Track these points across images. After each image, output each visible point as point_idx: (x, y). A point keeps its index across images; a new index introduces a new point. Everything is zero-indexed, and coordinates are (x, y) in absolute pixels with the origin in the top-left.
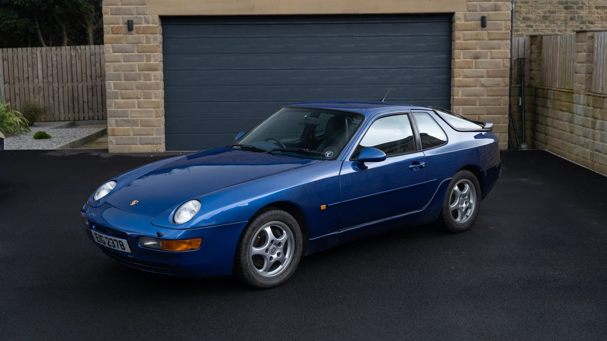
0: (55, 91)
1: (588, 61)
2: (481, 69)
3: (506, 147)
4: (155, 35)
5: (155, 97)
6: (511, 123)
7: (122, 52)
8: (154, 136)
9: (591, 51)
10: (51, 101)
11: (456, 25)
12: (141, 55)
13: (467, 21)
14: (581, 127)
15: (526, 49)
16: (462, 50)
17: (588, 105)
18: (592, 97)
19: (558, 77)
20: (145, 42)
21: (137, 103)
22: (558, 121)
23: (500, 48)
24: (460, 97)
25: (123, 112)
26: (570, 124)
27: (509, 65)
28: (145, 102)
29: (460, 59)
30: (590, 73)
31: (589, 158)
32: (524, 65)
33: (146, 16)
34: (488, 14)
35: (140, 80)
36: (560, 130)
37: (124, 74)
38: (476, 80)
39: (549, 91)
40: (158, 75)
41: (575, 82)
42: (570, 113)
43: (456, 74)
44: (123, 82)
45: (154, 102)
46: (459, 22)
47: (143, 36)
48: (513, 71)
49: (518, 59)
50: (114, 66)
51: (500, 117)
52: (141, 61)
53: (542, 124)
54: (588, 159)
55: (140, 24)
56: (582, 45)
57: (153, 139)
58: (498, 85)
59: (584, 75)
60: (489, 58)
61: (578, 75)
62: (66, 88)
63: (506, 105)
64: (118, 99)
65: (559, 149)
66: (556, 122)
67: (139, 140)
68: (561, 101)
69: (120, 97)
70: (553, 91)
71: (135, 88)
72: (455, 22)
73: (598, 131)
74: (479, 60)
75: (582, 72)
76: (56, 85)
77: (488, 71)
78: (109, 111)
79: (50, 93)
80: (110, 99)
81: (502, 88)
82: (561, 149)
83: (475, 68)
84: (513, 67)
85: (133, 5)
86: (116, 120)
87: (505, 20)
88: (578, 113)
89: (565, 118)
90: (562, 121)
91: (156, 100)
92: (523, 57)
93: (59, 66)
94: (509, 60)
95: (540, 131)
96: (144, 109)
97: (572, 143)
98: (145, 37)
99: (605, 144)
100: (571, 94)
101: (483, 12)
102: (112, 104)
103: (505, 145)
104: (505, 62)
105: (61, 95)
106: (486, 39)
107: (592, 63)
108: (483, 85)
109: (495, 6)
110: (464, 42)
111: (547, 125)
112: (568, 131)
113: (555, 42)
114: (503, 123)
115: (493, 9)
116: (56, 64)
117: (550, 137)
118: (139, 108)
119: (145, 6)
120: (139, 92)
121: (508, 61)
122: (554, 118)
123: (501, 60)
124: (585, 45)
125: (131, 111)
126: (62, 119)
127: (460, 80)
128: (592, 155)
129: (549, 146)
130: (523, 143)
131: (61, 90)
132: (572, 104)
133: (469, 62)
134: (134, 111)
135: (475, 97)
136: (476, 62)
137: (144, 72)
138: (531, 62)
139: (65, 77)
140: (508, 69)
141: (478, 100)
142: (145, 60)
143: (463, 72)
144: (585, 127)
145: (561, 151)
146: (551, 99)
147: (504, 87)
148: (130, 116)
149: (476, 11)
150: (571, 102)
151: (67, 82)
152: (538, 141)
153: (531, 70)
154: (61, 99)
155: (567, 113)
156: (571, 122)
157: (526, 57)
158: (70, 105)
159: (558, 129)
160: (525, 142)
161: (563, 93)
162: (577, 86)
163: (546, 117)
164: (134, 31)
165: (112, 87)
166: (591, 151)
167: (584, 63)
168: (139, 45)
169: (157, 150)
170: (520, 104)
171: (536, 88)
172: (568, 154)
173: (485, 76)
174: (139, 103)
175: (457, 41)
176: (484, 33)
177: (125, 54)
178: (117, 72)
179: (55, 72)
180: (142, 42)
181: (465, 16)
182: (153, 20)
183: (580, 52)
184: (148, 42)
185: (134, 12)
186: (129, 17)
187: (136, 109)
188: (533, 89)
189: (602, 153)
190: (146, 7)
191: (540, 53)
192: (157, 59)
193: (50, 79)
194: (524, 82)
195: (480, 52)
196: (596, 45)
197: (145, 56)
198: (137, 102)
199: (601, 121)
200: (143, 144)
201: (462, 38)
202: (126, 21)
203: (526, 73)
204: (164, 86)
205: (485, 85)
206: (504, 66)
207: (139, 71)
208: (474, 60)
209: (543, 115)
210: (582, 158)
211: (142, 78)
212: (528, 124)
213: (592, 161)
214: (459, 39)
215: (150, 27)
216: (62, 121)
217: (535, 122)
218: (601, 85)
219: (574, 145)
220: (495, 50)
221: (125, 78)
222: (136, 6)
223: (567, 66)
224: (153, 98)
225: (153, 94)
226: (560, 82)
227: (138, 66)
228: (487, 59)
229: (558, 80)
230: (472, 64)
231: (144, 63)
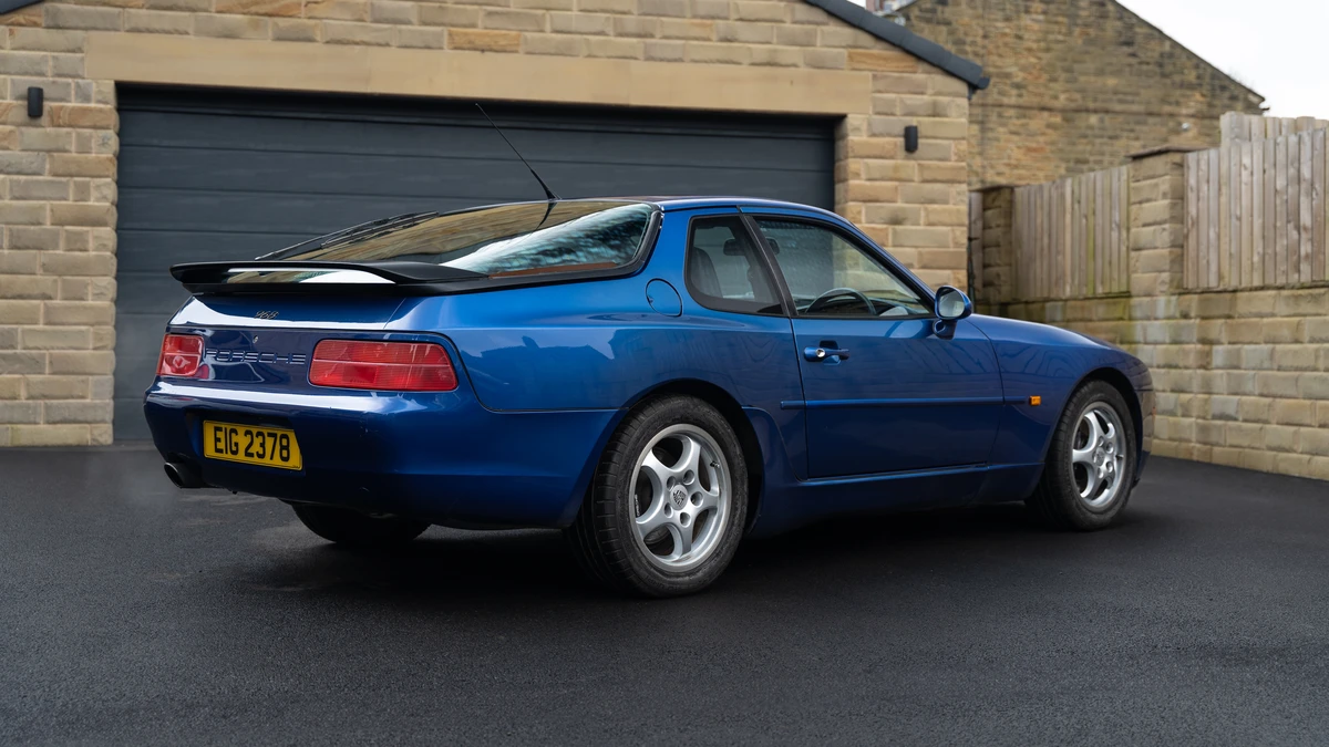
1: (1173, 219)
2: (907, 249)
4: (102, 133)
5: (94, 295)
7: (8, 173)
8: (88, 401)
9: (1179, 197)
11: (850, 144)
12: (61, 182)
13: (874, 135)
14: (1162, 371)
15: (973, 218)
16: (864, 201)
17: (1185, 316)
18: (1196, 297)
19: (1068, 272)
20: (73, 148)
21: (42, 311)
23: (946, 202)
25: (2, 334)
27: (965, 241)
28: (67, 308)
30: (1179, 245)
31: (1194, 439)
33: (80, 81)
34: (919, 122)
35: (56, 247)
37: (11, 230)
39: (1048, 305)
40: (102, 240)
41: (1135, 272)
44: (6, 252)
45: (92, 308)
46: (856, 134)
47: (69, 134)
52: (60, 199)
54: (1189, 441)
55: (62, 100)
56: (1156, 185)
57: (86, 407)
59: (1166, 251)
60: (922, 222)
61: (1144, 252)
67: (43, 410)
68: (1090, 320)
70: (1060, 303)
71: (39, 270)
72: (844, 137)
73: (1220, 372)
74: (902, 227)
75: (1158, 244)
77: (920, 254)
83: (894, 246)
85: (45, 50)
87: (954, 139)
88: (1151, 338)
91: (99, 303)
94: (965, 228)
96: (61, 328)
98: (74, 135)
99: (1244, 398)
100: (1124, 300)
101: (908, 118)
104: (958, 233)
106: (916, 179)
107: (1182, 223)
109: (935, 104)
110: (868, 183)
113: (1054, 194)
115: (930, 112)
118: (48, 323)
119: (79, 55)
120: (45, 281)
121: (962, 233)
123: (949, 228)
124: (1165, 184)
125: (23, 331)
128: (1204, 430)
132: (1126, 322)
133: (881, 230)
134: (34, 330)
136: (895, 232)
137: (67, 228)
138: (983, 248)
140: (964, 249)
142: (71, 197)
144: (1176, 367)
148: (19, 347)
149: (893, 114)
150: (1126, 317)
153: (985, 266)
162: (1141, 279)
164: (45, 119)
166: (1200, 421)
167: (1165, 222)
168: (55, 154)
169: (94, 440)
173: (915, 266)
174: (49, 311)
175: (853, 182)
176: (910, 166)
177: (15, 177)
180: (67, 147)
181: (870, 125)
182: (100, 92)
183: (1148, 200)
184: (84, 148)
185: (49, 68)
186: (36, 81)
187: (41, 327)
188: (995, 307)
189: (1236, 419)
190: (82, 59)
191: (1009, 226)
192: (102, 195)
195: (903, 209)
196: (1192, 181)
197: (72, 186)
198: (42, 305)
199: (1230, 347)
200: (54, 423)
201: (863, 176)
202: (24, 90)
203: (977, 272)
204: (118, 271)
206: (957, 244)
207: (52, 224)
208: (891, 228)
210: (1168, 443)
211: (62, 244)
213: (1205, 443)
214: (857, 175)
215: (90, 110)
218: (1214, 268)
220: (935, 206)
221: (10, 241)
222: (56, 54)
223: (1099, 242)
224: (90, 297)
225: (90, 288)
226: (1076, 282)
227: (52, 210)
228: (919, 225)
229: (1069, 279)
230: (887, 235)
231: (70, 203)
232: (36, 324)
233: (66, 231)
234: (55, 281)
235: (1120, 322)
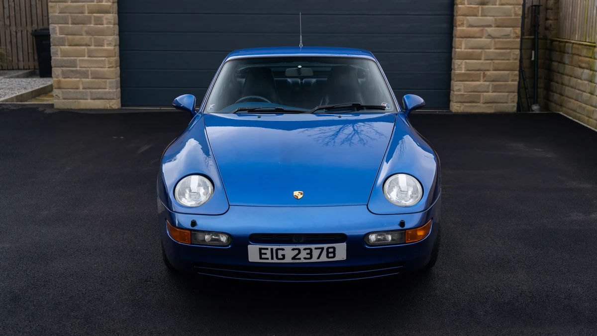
0: (12, 36)
2: (488, 18)
3: (515, 109)
5: (107, 44)
6: (522, 80)
8: (107, 90)
10: (9, 47)
19: (577, 28)
21: (86, 51)
22: (575, 80)
24: (463, 50)
25: (71, 61)
26: (590, 83)
27: (520, 12)
28: (96, 50)
29: (464, 4)
32: (539, 14)
35: (90, 23)
36: (579, 90)
37: (71, 16)
38: (482, 30)
39: (567, 44)
40: (112, 19)
42: (591, 70)
43: (458, 23)
44: (70, 26)
45: (106, 50)
48: (526, 20)
49: (532, 6)
50: (59, 7)
51: (509, 74)
52: (90, 2)
53: (557, 83)
57: (106, 93)
58: (507, 36)
60: (497, 3)
62: (25, 33)
63: (516, 59)
64: (65, 46)
65: (576, 112)
66: (574, 80)
67: (89, 93)
68: (581, 56)
69: (66, 44)
70: (571, 45)
71: (84, 34)
74: (486, 6)
76: (13, 29)
77: (496, 20)
78: (54, 59)
79: (7, 38)
80: (55, 45)
81: (512, 40)
82: (578, 113)
83: (482, 16)
84: (526, 16)
86: (62, 70)
89: (584, 77)
90: (581, 79)
91: (109, 48)
92: (538, 4)
93: (17, 8)
94: (521, 6)
95: (554, 90)
96: (94, 58)
97: (592, 106)
100: (593, 48)
102: (57, 51)
103: (514, 106)
104: (517, 9)
105: (19, 39)
108: (490, 36)
111: (563, 84)
112: (587, 91)
114: (513, 80)
116: (13, 5)
117: (566, 98)
118: (89, 57)
120: (86, 38)
121: (519, 8)
122: (571, 76)
123: (512, 6)
125: (79, 60)
126: (21, 66)
127: (463, 30)
129: (564, 109)
130: (534, 104)
131: (19, 35)
132: (593, 60)
133: (475, 8)
134: (83, 60)
135: (480, 50)
136: (482, 8)
137: (94, 14)
138: (547, 9)
139: (24, 19)
140: (520, 17)
141: (483, 53)
142: (95, 1)
143: (468, 20)
145: (578, 115)
146: (568, 53)
147: (514, 38)
148: (78, 66)
150: (593, 57)
151: (27, 25)
152: (552, 101)
153: (547, 19)
154: (20, 45)
155: (586, 71)
156: (591, 81)
157: (541, 4)
158: (30, 51)
159: (575, 89)
160: (537, 103)
161: (583, 46)
163: (563, 74)
165: (58, 31)
169: (110, 107)
170: (533, 59)
171: (552, 41)
172: (587, 118)
173: (493, 26)
174: (89, 51)
178: (63, 14)
179: (12, 14)
187: (86, 58)
188: (549, 41)
193: (7, 22)
194: (538, 33)
198: (86, 49)
200: (94, 99)
203: (541, 23)
204: (120, 31)
205: (493, 35)
206: (516, 15)
207: (88, 13)
208: (480, 7)
209: (559, 73)
211: (93, 22)
212: (541, 83)
216: (21, 69)
217: (549, 79)
219: (593, 108)
221: (72, 21)
223: (589, 15)
224: (106, 45)
225: (105, 41)
226: (580, 34)
227: (88, 7)
228: (496, 5)
229: (577, 33)
230: (478, 10)
231: (95, 3)
232: (84, 57)
233: (94, 16)
234: (91, 38)
235: (590, 59)
